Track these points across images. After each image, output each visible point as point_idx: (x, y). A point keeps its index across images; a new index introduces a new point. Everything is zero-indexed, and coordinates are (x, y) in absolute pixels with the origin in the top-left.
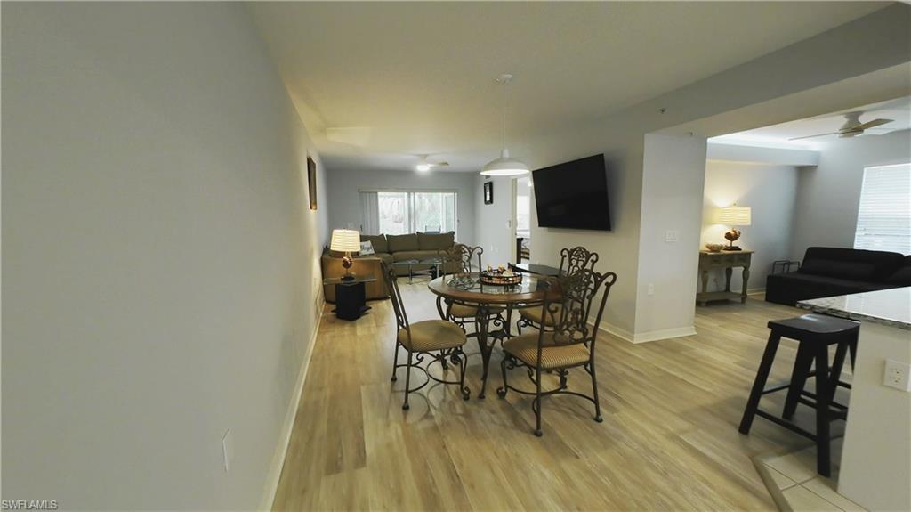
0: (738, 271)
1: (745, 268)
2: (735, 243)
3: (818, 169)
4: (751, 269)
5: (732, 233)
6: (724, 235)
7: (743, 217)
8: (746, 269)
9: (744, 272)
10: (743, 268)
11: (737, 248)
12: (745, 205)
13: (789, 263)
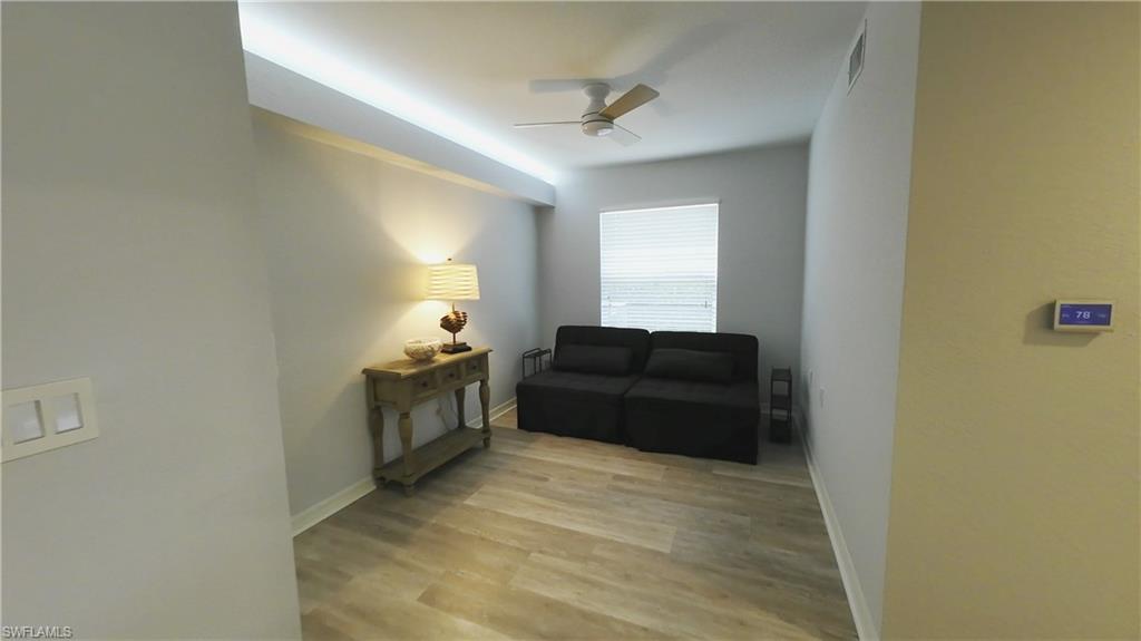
0: (472, 390)
1: (482, 381)
2: (461, 337)
3: (556, 209)
4: (490, 383)
5: (453, 317)
6: (439, 323)
7: (464, 284)
8: (484, 383)
9: (480, 388)
10: (478, 383)
11: (464, 348)
12: (467, 262)
13: (541, 353)
